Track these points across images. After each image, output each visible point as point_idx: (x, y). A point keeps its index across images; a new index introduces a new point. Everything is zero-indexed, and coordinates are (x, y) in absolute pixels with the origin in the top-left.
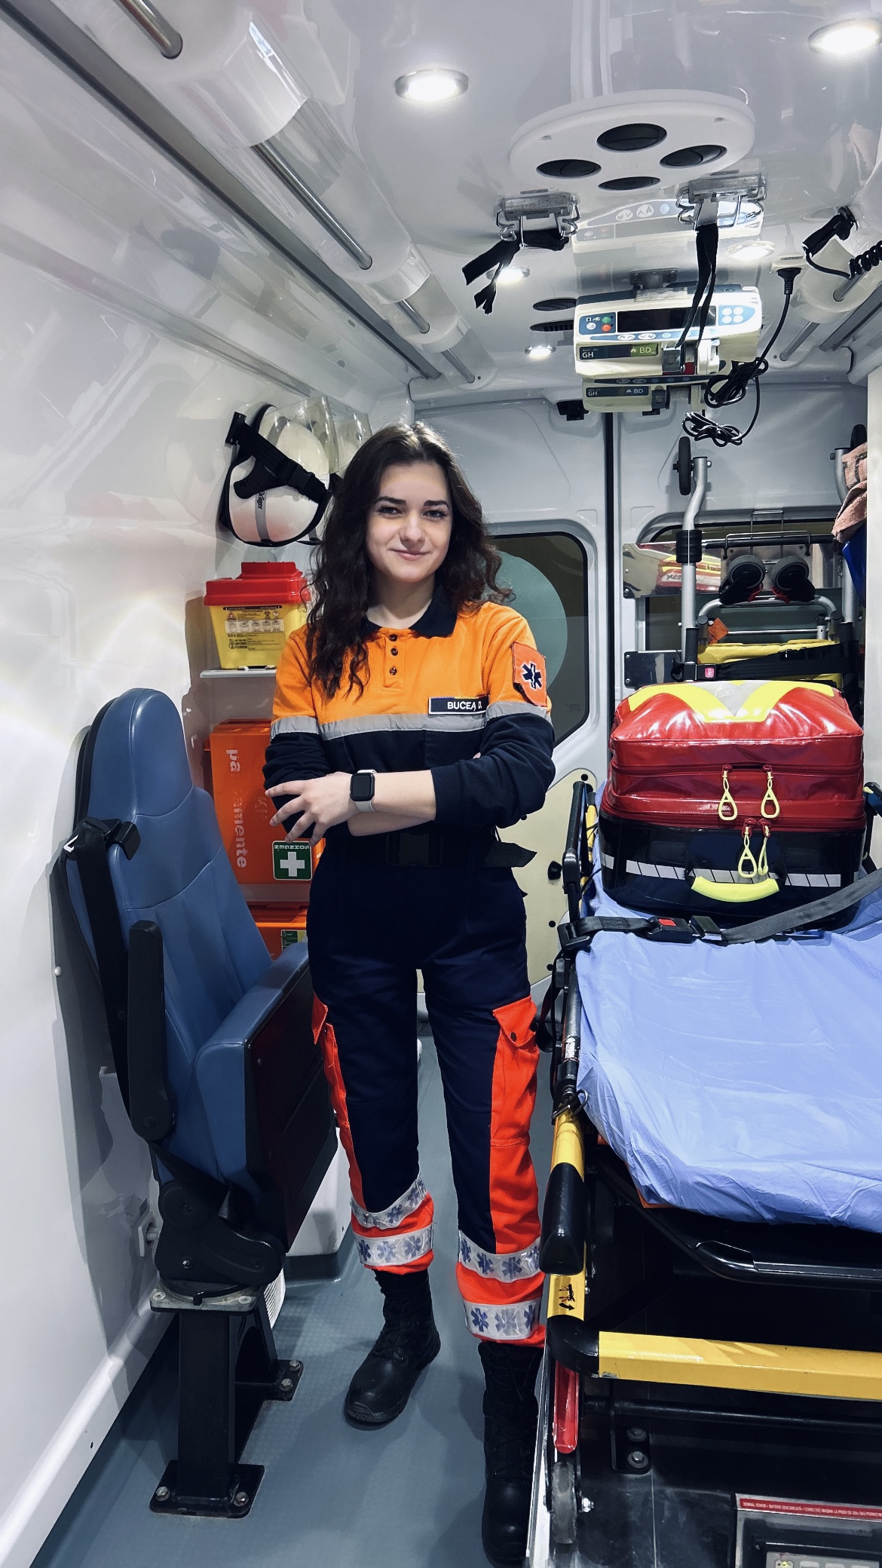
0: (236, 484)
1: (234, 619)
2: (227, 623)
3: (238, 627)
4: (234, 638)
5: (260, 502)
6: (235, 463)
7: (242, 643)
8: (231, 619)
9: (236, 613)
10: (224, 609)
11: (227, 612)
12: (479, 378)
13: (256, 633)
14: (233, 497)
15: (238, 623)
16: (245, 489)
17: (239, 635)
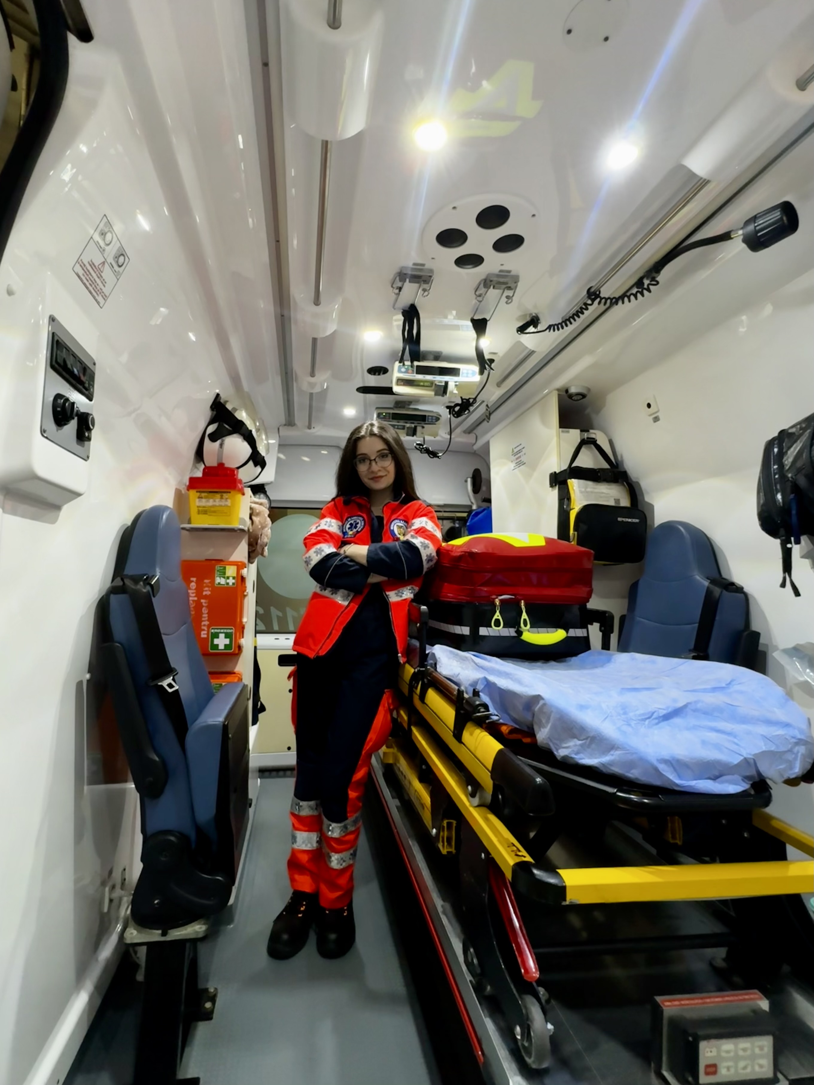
0: (209, 435)
1: (202, 498)
2: (197, 500)
3: (204, 503)
4: (200, 509)
5: (221, 445)
6: (209, 424)
7: (204, 511)
8: (200, 498)
9: (203, 495)
10: (197, 492)
11: (198, 494)
12: (314, 428)
13: (214, 506)
14: (207, 440)
15: (204, 500)
16: (214, 437)
17: (204, 507)
